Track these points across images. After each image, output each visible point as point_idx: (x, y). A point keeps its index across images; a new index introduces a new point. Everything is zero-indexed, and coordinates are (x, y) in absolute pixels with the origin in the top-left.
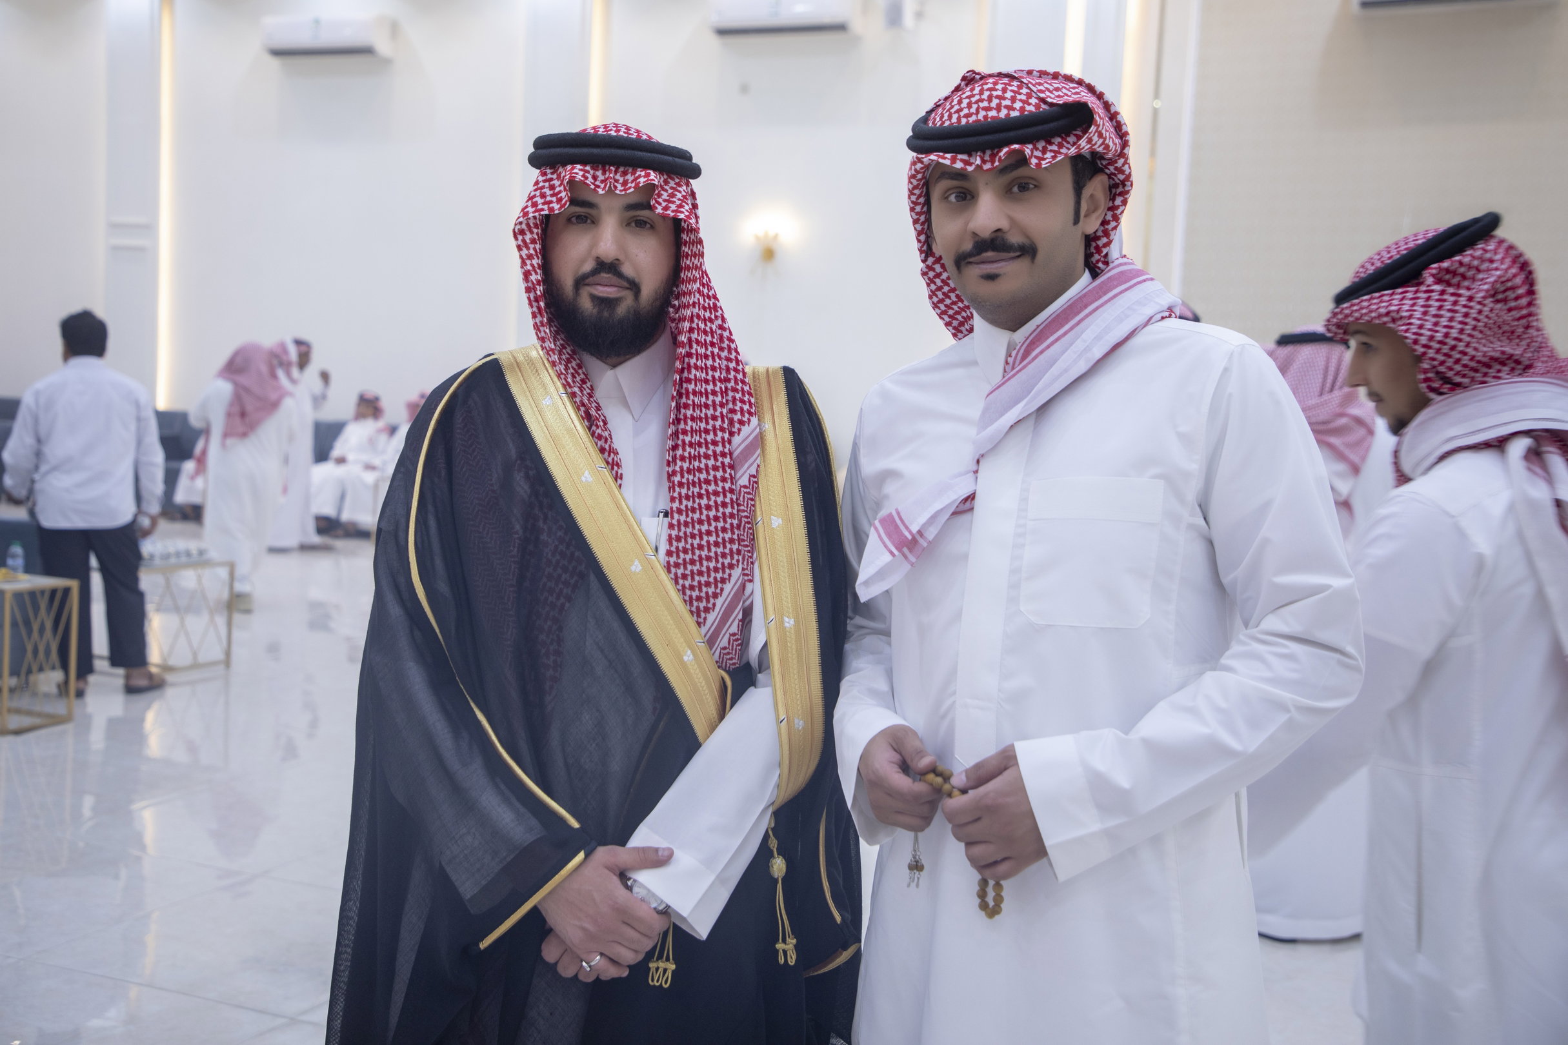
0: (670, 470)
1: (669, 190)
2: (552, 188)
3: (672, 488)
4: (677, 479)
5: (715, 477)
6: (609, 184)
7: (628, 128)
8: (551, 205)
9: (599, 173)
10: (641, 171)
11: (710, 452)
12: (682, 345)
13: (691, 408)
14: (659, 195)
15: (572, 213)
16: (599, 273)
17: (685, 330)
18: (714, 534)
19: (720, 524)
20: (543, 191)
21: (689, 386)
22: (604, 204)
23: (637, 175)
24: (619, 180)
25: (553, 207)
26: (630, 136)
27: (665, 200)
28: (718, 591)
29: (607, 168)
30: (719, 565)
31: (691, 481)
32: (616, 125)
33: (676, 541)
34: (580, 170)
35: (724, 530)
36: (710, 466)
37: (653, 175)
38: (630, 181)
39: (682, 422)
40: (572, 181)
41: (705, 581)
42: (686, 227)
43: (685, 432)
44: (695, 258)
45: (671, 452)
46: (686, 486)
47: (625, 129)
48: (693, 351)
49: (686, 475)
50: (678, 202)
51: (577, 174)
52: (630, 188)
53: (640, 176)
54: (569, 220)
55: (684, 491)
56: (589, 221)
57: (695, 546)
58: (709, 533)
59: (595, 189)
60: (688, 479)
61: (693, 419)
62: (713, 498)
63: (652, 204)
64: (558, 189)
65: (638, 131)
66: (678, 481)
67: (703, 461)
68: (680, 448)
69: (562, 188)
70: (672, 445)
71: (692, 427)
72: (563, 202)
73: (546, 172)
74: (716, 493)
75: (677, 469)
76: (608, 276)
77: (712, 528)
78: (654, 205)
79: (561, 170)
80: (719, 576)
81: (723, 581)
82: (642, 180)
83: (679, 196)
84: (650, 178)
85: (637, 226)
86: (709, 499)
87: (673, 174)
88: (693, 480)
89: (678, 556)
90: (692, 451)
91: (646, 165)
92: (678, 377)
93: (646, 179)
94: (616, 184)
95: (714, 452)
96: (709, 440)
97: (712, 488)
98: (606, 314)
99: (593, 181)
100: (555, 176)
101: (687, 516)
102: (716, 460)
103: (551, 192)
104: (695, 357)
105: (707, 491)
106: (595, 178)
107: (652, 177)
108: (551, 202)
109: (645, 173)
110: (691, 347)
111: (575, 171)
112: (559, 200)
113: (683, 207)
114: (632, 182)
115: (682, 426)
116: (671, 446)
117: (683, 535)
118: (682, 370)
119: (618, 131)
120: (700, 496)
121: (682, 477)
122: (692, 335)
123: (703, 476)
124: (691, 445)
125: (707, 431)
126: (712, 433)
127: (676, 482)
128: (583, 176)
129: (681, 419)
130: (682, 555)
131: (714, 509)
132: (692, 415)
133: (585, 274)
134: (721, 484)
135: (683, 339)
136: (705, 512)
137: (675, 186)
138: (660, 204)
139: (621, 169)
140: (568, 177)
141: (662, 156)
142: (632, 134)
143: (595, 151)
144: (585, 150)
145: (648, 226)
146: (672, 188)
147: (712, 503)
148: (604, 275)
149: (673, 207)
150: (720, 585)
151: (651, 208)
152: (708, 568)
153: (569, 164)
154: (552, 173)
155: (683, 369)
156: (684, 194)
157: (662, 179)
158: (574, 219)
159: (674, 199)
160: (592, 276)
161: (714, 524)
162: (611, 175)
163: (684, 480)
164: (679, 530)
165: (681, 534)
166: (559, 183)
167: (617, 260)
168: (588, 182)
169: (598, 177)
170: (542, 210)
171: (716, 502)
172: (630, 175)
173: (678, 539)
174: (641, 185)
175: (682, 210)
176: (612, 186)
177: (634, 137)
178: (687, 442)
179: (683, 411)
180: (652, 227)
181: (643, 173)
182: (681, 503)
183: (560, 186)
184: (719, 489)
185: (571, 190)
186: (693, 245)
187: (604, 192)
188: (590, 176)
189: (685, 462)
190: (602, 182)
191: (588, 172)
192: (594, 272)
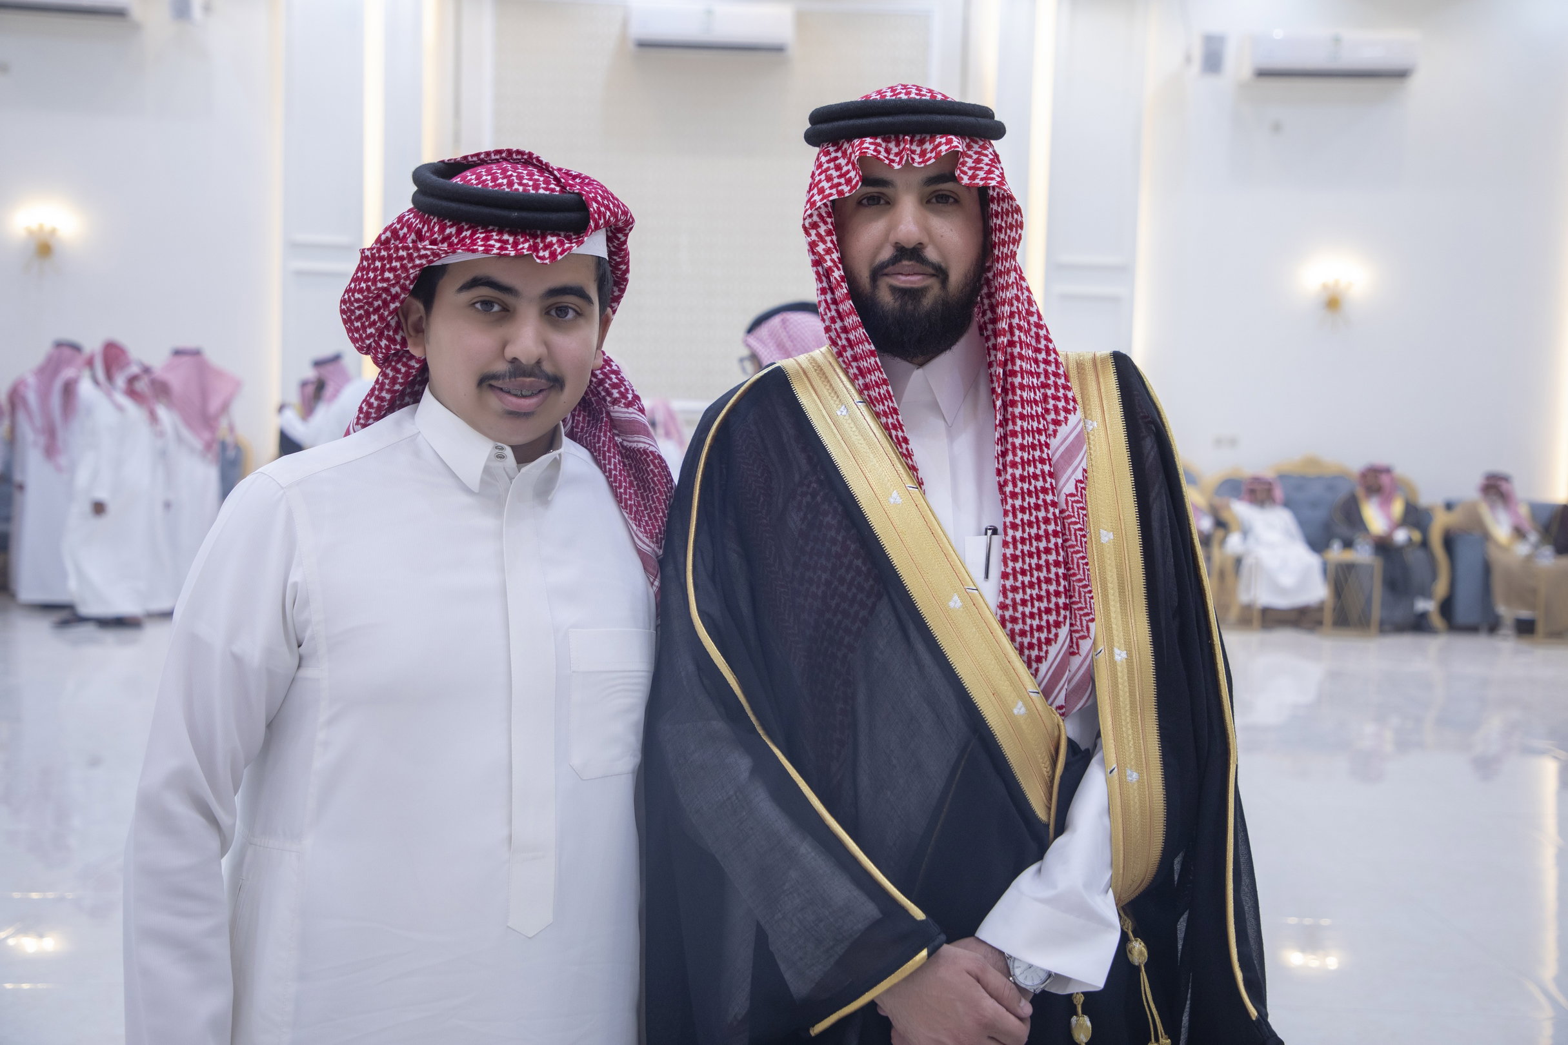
0: (1002, 479)
1: (973, 155)
2: (838, 168)
3: (1004, 501)
4: (1009, 488)
6: (906, 156)
7: (919, 89)
8: (840, 188)
9: (892, 145)
12: (1003, 333)
13: (1019, 405)
14: (964, 164)
15: (863, 195)
16: (900, 261)
17: (1005, 315)
18: (1054, 552)
20: (828, 173)
21: (1014, 380)
22: (899, 181)
23: (936, 143)
24: (915, 151)
25: (843, 190)
26: (924, 98)
27: (970, 168)
29: (901, 137)
31: (1026, 491)
32: (905, 87)
33: (1012, 561)
34: (870, 143)
37: (956, 141)
38: (928, 150)
39: (1010, 423)
40: (863, 158)
41: (1045, 608)
42: (995, 195)
43: (1014, 434)
44: (1012, 230)
45: (1000, 459)
46: (1020, 497)
47: (916, 90)
48: (1016, 339)
49: (1019, 484)
50: (986, 168)
51: (868, 148)
52: (930, 158)
53: (940, 144)
54: (860, 203)
55: (1018, 503)
56: (882, 202)
57: (1034, 566)
59: (889, 165)
60: (1022, 489)
61: (1022, 417)
63: (956, 175)
64: (845, 169)
65: (930, 91)
66: (1010, 492)
68: (1010, 453)
69: (850, 167)
70: (1001, 451)
71: (1022, 427)
72: (854, 182)
73: (829, 150)
75: (1009, 477)
76: (910, 263)
78: (959, 175)
79: (846, 145)
82: (944, 148)
84: (952, 145)
85: (938, 202)
87: (978, 137)
88: (1028, 489)
89: (1015, 579)
90: (1026, 455)
91: (946, 130)
92: (1001, 371)
93: (949, 146)
94: (913, 156)
98: (910, 307)
99: (886, 155)
100: (839, 154)
101: (1024, 531)
104: (1018, 345)
106: (888, 151)
107: (955, 144)
108: (839, 184)
109: (946, 139)
110: (1012, 334)
111: (865, 145)
112: (849, 181)
113: (992, 172)
114: (932, 151)
115: (1010, 427)
116: (1000, 453)
117: (1020, 554)
118: (1005, 364)
119: (908, 93)
121: (1015, 485)
122: (1012, 320)
124: (1022, 448)
127: (1008, 493)
128: (875, 150)
129: (1009, 419)
130: (1020, 577)
132: (1021, 413)
133: (883, 263)
135: (1004, 326)
137: (980, 150)
138: (965, 173)
139: (918, 137)
140: (857, 153)
141: (961, 117)
142: (925, 95)
143: (886, 119)
144: (875, 120)
145: (951, 200)
146: (976, 153)
148: (905, 263)
149: (981, 174)
151: (956, 180)
153: (855, 138)
154: (836, 151)
155: (1006, 360)
156: (991, 157)
157: (965, 144)
158: (865, 202)
159: (981, 165)
160: (893, 264)
162: (908, 146)
163: (1018, 490)
164: (1015, 548)
165: (1018, 553)
166: (846, 161)
167: (921, 244)
168: (882, 157)
169: (891, 149)
170: (831, 195)
172: (928, 143)
173: (1015, 558)
174: (943, 154)
175: (992, 176)
176: (909, 158)
177: (928, 98)
178: (1017, 445)
179: (1010, 409)
180: (956, 201)
181: (944, 140)
182: (1015, 516)
183: (847, 164)
185: (862, 168)
186: (1007, 216)
187: (900, 167)
188: (882, 150)
189: (1017, 468)
190: (896, 155)
191: (880, 145)
192: (895, 260)
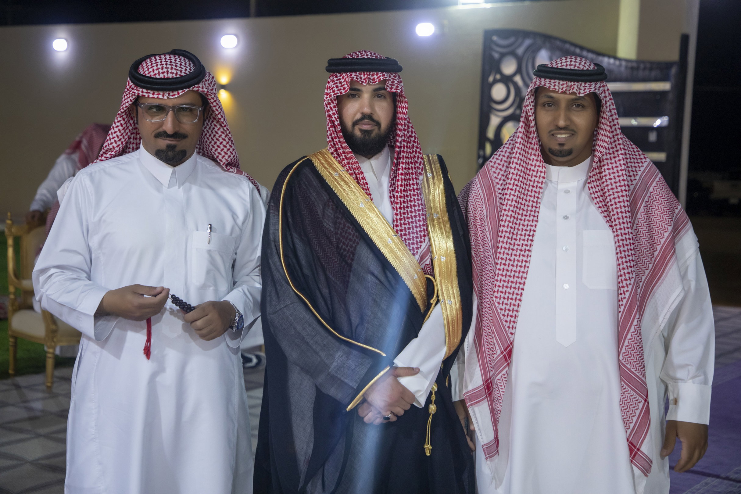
5: (414, 199)
10: (381, 73)
11: (411, 188)
19: (418, 218)
28: (419, 246)
30: (419, 236)
35: (419, 221)
36: (412, 194)
58: (412, 222)
62: (413, 208)
67: (409, 192)
74: (415, 206)
77: (413, 220)
80: (419, 240)
81: (421, 242)
83: (396, 82)
86: (411, 208)
95: (413, 188)
96: (411, 183)
97: (413, 204)
102: (414, 191)
103: (340, 85)
105: (411, 205)
120: (407, 207)
123: (409, 199)
125: (410, 179)
126: (412, 180)
131: (414, 213)
134: (417, 202)
136: (410, 214)
147: (413, 210)
150: (419, 244)
152: (413, 237)
161: (414, 219)
171: (415, 209)
184: (416, 204)
